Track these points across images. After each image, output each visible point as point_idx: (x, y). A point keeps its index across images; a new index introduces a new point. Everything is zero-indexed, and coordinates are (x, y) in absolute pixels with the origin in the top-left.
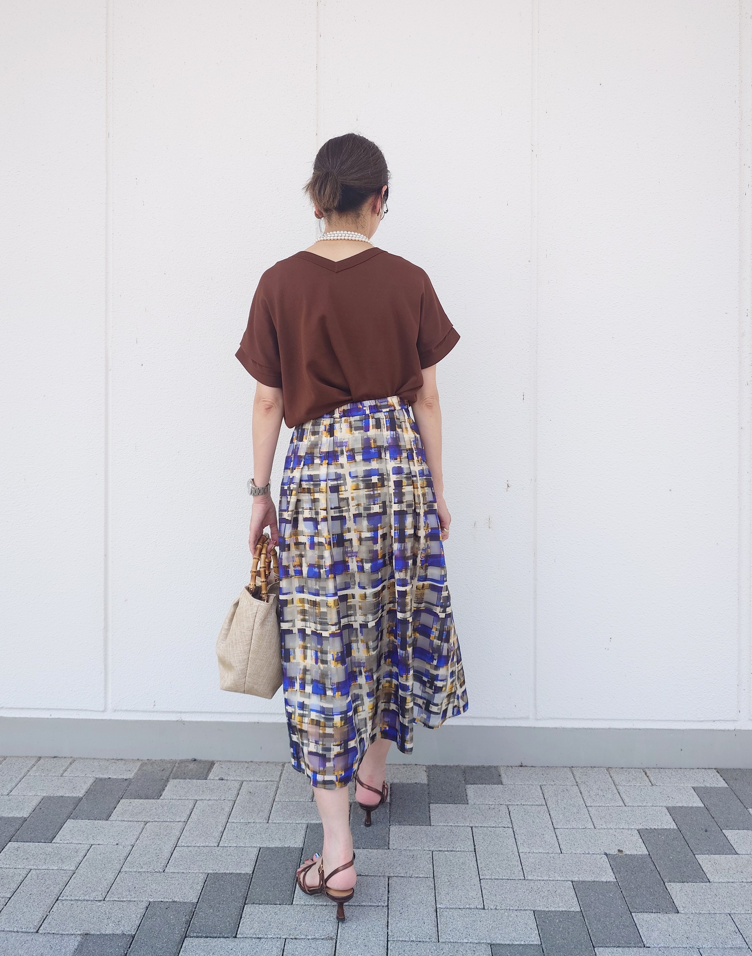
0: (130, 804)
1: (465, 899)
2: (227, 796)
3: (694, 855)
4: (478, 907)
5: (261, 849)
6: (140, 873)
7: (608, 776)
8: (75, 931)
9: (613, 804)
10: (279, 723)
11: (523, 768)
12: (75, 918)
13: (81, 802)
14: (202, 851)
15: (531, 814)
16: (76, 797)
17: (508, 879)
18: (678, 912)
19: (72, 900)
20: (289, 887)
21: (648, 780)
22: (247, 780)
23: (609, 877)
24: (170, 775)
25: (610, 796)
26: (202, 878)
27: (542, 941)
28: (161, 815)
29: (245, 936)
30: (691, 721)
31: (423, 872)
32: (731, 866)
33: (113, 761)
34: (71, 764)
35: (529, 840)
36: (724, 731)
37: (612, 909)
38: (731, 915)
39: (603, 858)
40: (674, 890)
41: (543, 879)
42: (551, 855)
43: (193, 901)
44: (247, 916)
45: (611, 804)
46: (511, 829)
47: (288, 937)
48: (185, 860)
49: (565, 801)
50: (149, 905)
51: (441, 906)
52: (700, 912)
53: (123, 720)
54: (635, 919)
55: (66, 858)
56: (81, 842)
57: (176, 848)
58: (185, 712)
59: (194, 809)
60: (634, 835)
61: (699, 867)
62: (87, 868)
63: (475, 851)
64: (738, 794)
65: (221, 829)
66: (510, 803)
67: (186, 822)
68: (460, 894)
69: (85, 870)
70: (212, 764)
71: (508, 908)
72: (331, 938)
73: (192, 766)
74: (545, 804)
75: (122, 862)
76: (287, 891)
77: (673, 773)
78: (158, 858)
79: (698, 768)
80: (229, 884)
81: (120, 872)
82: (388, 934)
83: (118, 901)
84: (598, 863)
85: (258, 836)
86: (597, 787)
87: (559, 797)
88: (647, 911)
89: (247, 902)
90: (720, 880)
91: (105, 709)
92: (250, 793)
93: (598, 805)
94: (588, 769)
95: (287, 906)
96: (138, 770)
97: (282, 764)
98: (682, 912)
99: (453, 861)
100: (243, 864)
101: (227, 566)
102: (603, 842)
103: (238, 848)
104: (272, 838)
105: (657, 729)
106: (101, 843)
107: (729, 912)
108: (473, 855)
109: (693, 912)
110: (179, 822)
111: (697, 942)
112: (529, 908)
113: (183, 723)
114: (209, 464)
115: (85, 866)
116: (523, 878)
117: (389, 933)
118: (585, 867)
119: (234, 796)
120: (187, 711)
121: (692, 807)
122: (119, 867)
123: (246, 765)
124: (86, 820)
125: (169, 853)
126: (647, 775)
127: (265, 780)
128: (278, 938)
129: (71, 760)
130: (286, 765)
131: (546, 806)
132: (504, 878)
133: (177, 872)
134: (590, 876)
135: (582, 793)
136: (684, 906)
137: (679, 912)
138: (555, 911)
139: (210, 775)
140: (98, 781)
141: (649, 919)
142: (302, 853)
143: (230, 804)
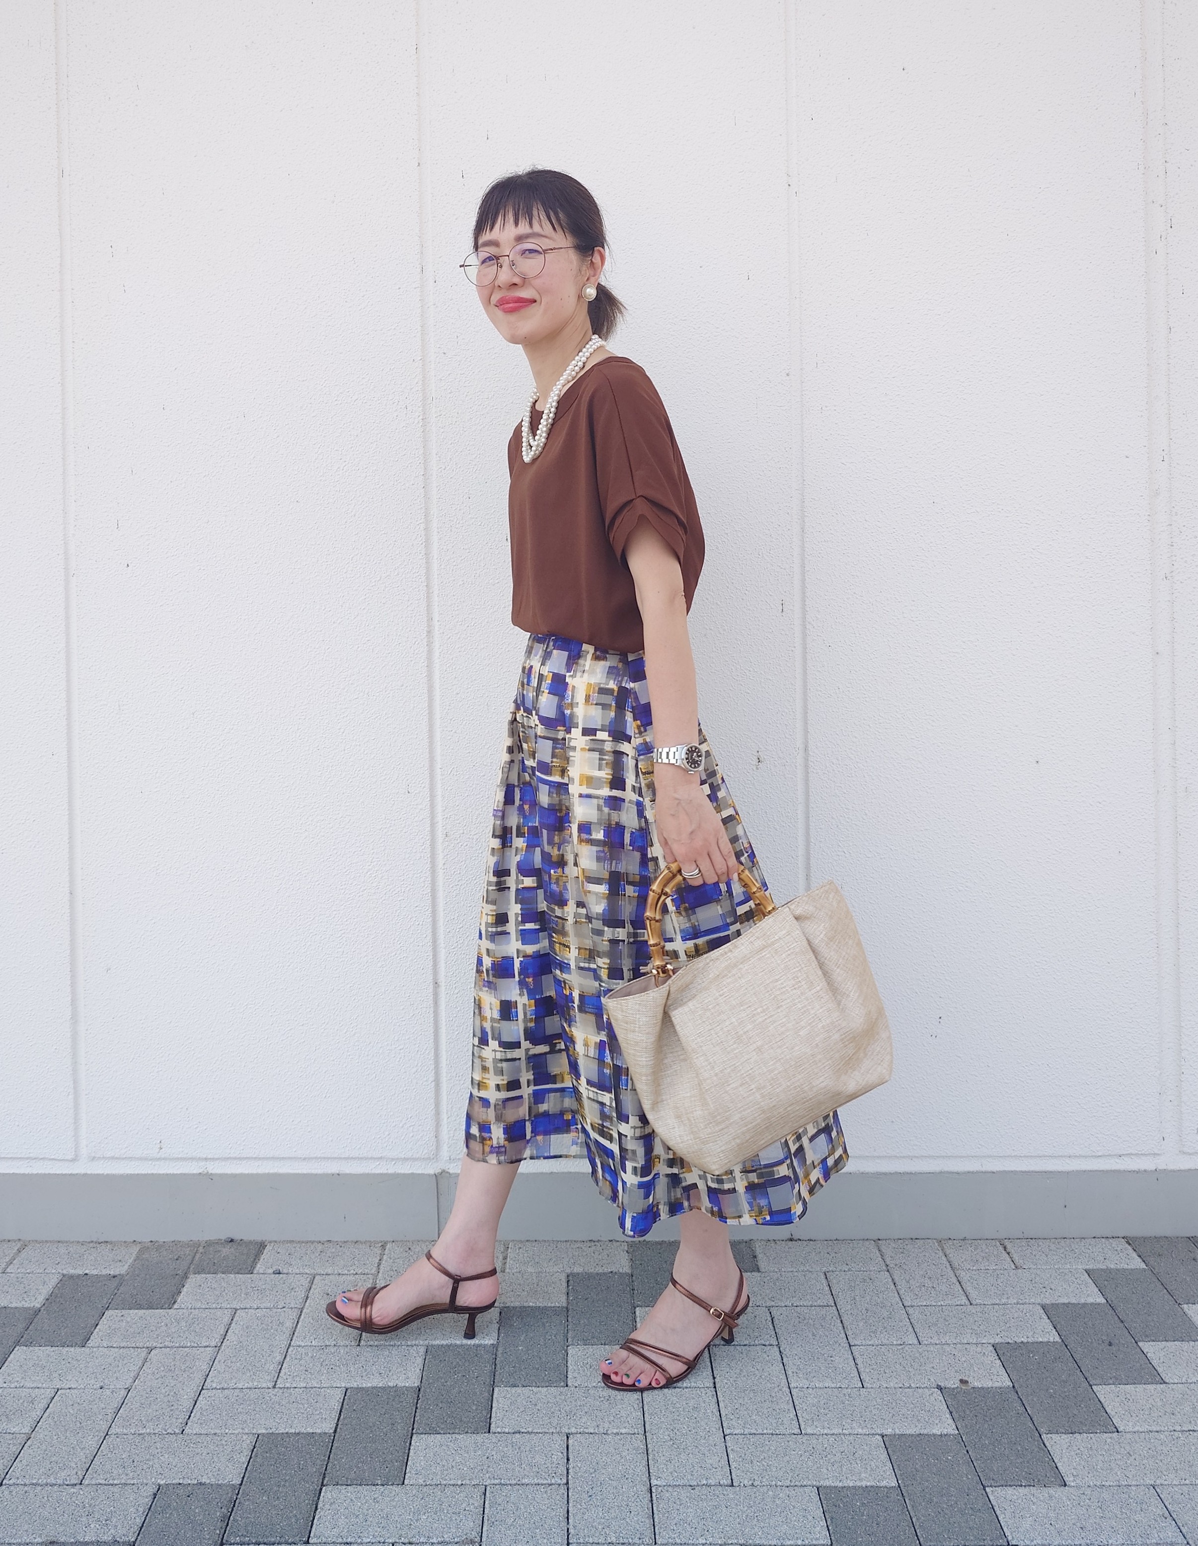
0: (122, 1318)
1: (699, 1469)
2: (288, 1302)
3: (1091, 1386)
4: (722, 1483)
5: (349, 1391)
6: (142, 1436)
7: (941, 1254)
8: (32, 1537)
9: (950, 1302)
10: (374, 1174)
11: (794, 1242)
12: (32, 1514)
13: (38, 1316)
14: (247, 1396)
15: (810, 1321)
16: (29, 1308)
17: (772, 1434)
18: (1065, 1485)
19: (25, 1485)
20: (398, 1455)
21: (1009, 1259)
22: (322, 1272)
23: (946, 1426)
24: (189, 1268)
25: (944, 1288)
26: (249, 1441)
27: (833, 1538)
28: (176, 1335)
29: (324, 1540)
30: (1080, 1156)
31: (627, 1424)
32: (1153, 1403)
33: (91, 1245)
34: (19, 1251)
35: (807, 1367)
36: (1138, 1172)
37: (951, 1481)
38: (1156, 1487)
39: (935, 1395)
40: (1059, 1446)
41: (832, 1432)
42: (845, 1391)
43: (233, 1482)
44: (327, 1506)
45: (946, 1302)
46: (776, 1349)
47: (397, 1541)
48: (219, 1412)
49: (868, 1298)
50: (158, 1490)
51: (658, 1483)
52: (1103, 1483)
53: (108, 1175)
54: (991, 1498)
55: (14, 1414)
56: (40, 1385)
57: (203, 1392)
58: (213, 1159)
59: (232, 1325)
60: (986, 1353)
61: (1099, 1406)
62: (50, 1429)
63: (715, 1387)
64: (1164, 1281)
65: (279, 1358)
66: (773, 1303)
67: (218, 1348)
68: (690, 1461)
69: (46, 1433)
70: (262, 1246)
71: (774, 1483)
72: (471, 1540)
73: (226, 1251)
74: (833, 1304)
75: (110, 1418)
76: (394, 1461)
77: (1053, 1247)
78: (172, 1410)
79: (1094, 1237)
80: (294, 1452)
81: (107, 1434)
82: (568, 1531)
83: (105, 1485)
84: (927, 1404)
85: (343, 1369)
86: (921, 1273)
87: (857, 1292)
88: (1012, 1484)
89: (325, 1482)
90: (1136, 1429)
91: (77, 1156)
92: (328, 1295)
93: (925, 1304)
94: (907, 1242)
95: (394, 1487)
96: (135, 1260)
97: (380, 1244)
98: (1072, 1484)
99: (678, 1405)
100: (318, 1417)
101: (280, 907)
102: (933, 1367)
103: (308, 1390)
104: (366, 1370)
105: (1022, 1172)
106: (73, 1386)
107: (1152, 1482)
108: (711, 1393)
109: (1092, 1484)
110: (207, 1347)
111: (1099, 1535)
112: (809, 1483)
113: (210, 1177)
114: (245, 733)
115: (47, 1426)
116: (797, 1431)
117: (571, 1531)
118: (904, 1411)
119: (301, 1301)
120: (216, 1157)
121: (1085, 1305)
122: (105, 1427)
123: (320, 1247)
124: (48, 1348)
125: (191, 1400)
126: (1008, 1250)
127: (352, 1271)
128: (379, 1542)
129: (19, 1245)
130: (388, 1246)
131: (834, 1308)
132: (765, 1431)
133: (205, 1432)
134: (913, 1426)
135: (897, 1283)
136: (1075, 1474)
137: (1068, 1484)
138: (854, 1487)
139: (258, 1266)
140: (66, 1280)
141: (1015, 1497)
142: (418, 1396)
143: (294, 1315)
